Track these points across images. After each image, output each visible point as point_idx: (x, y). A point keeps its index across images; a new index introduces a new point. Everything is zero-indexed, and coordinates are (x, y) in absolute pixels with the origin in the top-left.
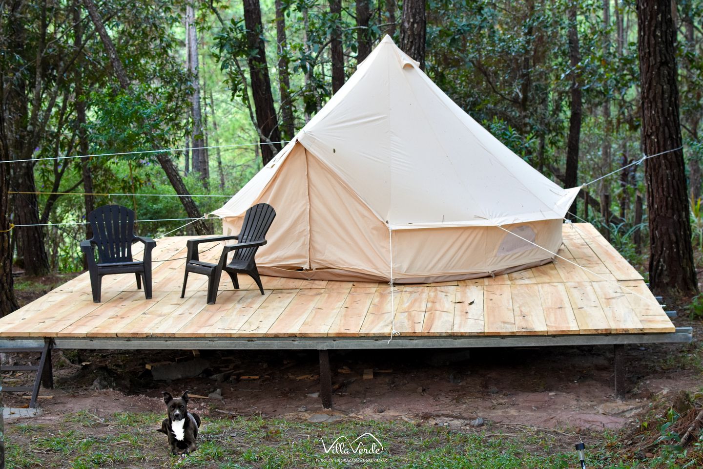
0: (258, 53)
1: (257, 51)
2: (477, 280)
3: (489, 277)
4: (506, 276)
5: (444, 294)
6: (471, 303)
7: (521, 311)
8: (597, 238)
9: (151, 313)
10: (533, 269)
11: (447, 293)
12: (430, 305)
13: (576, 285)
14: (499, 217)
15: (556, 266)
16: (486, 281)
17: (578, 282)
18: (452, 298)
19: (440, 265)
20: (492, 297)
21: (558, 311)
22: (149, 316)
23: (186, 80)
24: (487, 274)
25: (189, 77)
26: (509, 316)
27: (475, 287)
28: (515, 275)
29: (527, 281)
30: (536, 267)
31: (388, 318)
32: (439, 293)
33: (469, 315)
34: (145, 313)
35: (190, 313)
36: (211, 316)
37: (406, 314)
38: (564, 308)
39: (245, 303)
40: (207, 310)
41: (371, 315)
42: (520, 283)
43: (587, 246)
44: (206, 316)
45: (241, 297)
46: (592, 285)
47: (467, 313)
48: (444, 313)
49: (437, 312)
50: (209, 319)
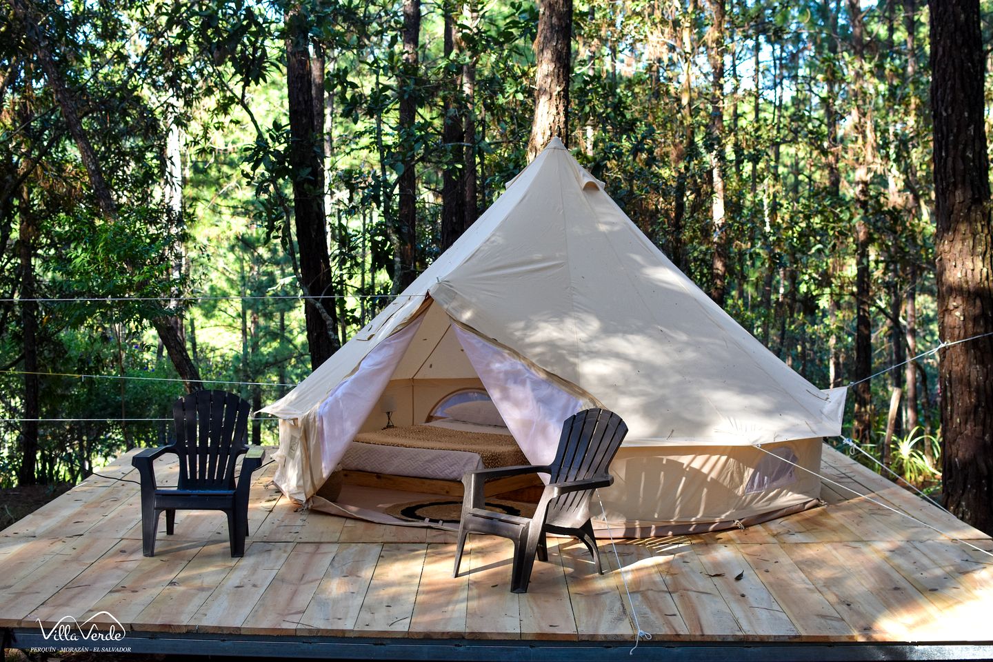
1: (309, 170)
3: (734, 528)
4: (759, 527)
5: (679, 560)
6: (739, 578)
7: (836, 595)
9: (184, 583)
10: (795, 517)
11: (682, 556)
13: (891, 547)
14: (751, 431)
15: (830, 512)
17: (889, 542)
20: (764, 565)
22: (181, 589)
24: (731, 525)
26: (820, 603)
27: (722, 546)
28: (772, 526)
30: (797, 512)
31: (611, 603)
33: (750, 600)
34: (172, 583)
35: (254, 586)
36: (295, 593)
37: (640, 597)
38: (905, 589)
39: (344, 568)
40: (283, 581)
41: (578, 598)
42: (794, 541)
43: (849, 480)
44: (285, 592)
45: (333, 555)
46: (915, 548)
47: (743, 596)
48: (703, 596)
49: (690, 593)
50: (292, 599)
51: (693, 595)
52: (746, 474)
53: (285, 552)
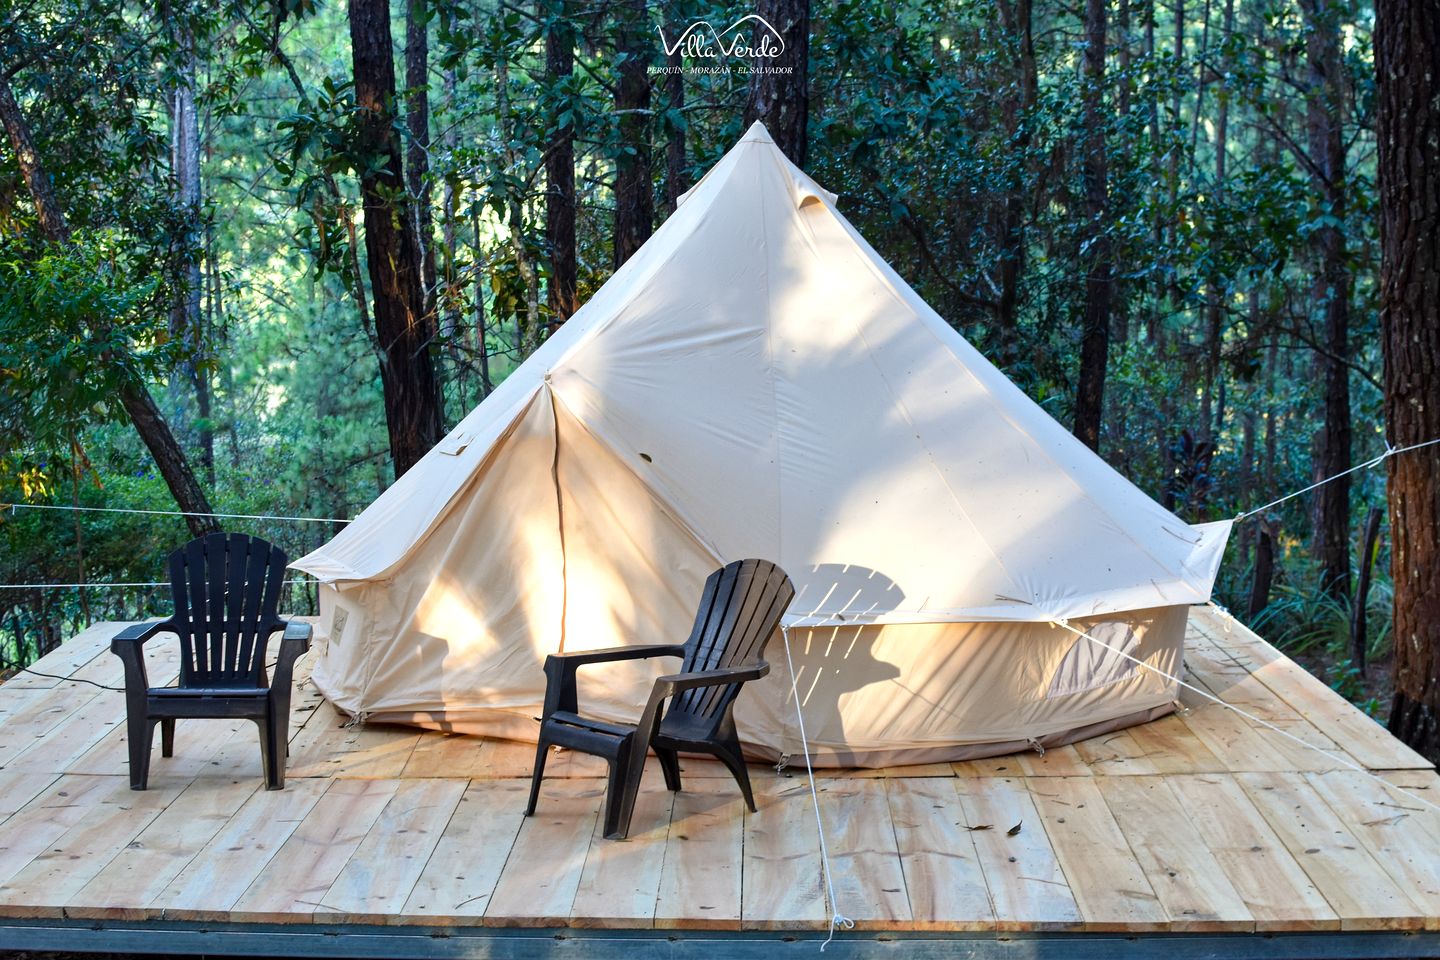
0: (387, 166)
1: (386, 159)
2: (1002, 762)
3: (1030, 752)
4: (1070, 750)
5: (928, 803)
6: (1014, 832)
7: (1158, 860)
8: (1255, 647)
9: (152, 844)
10: (1133, 731)
11: (935, 797)
12: (903, 834)
13: (1269, 782)
14: (1057, 597)
15: (1191, 724)
16: (1025, 763)
17: (1269, 773)
18: (953, 813)
19: (907, 720)
20: (1060, 812)
21: (1254, 857)
22: (147, 853)
23: (185, 228)
24: (1025, 746)
25: (191, 222)
26: (1129, 873)
27: (1002, 780)
28: (1092, 747)
29: (1132, 768)
30: (1137, 725)
31: (804, 872)
32: (915, 797)
33: (1023, 866)
34: (134, 844)
35: (260, 847)
36: (320, 858)
37: (850, 862)
38: (1268, 850)
39: (403, 818)
40: (305, 839)
41: (756, 863)
42: (1117, 772)
43: (1241, 670)
44: (304, 857)
45: (387, 798)
46: (1308, 783)
47: (1012, 860)
48: (951, 861)
49: (931, 856)
50: (314, 867)
51: (934, 859)
52: (1049, 666)
53: (315, 792)
